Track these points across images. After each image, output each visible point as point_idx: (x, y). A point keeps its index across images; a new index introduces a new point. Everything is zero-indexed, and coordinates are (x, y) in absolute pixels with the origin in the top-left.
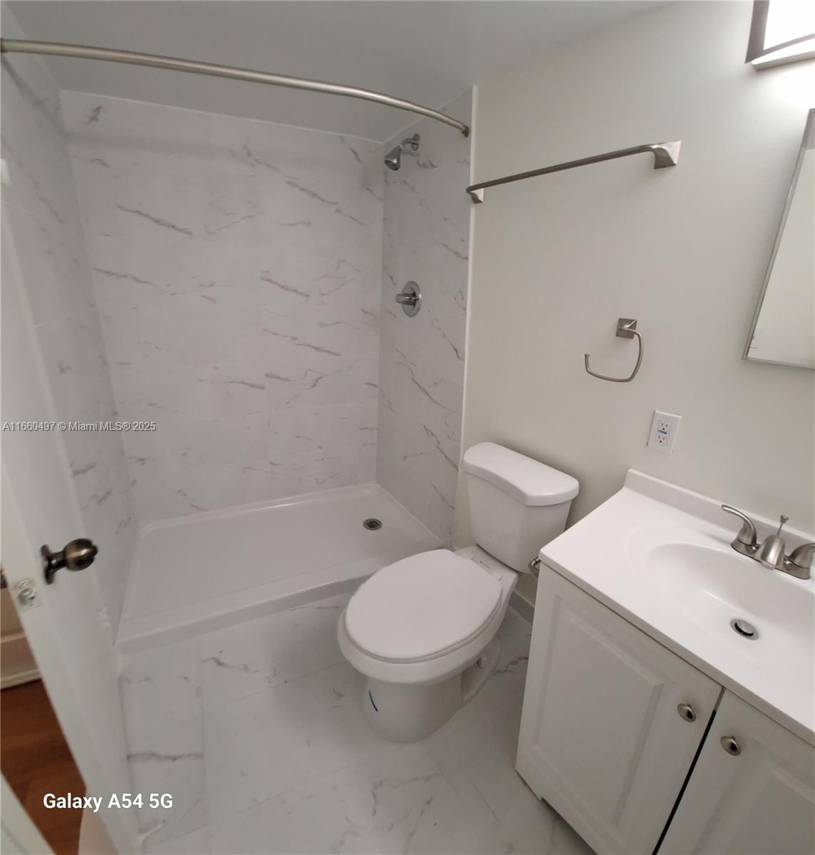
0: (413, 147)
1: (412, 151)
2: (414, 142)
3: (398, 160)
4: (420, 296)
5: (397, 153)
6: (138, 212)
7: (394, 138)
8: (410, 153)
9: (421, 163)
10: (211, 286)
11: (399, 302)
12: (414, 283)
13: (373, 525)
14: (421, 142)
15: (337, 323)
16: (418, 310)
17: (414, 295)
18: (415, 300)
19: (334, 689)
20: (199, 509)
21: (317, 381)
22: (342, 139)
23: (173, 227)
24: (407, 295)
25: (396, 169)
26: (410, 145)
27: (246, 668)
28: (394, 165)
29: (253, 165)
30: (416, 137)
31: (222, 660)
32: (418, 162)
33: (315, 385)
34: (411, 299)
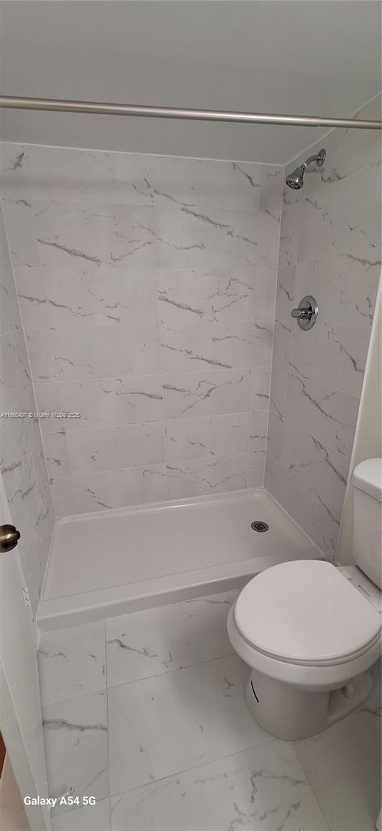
0: (317, 163)
1: (317, 168)
2: (319, 158)
3: (301, 178)
4: (317, 310)
5: (300, 172)
6: (55, 245)
7: (298, 158)
8: (315, 170)
9: (325, 178)
10: (116, 307)
11: (295, 317)
12: (310, 297)
13: (260, 527)
14: (327, 157)
15: (228, 337)
16: (314, 323)
17: (310, 309)
18: (311, 314)
19: (225, 679)
20: (105, 506)
21: (210, 391)
22: (234, 165)
23: (84, 256)
24: (303, 309)
25: (298, 188)
26: (315, 161)
27: (145, 652)
28: (296, 184)
29: (152, 196)
30: (323, 152)
31: (124, 643)
32: (322, 178)
33: (208, 395)
34: (307, 314)
